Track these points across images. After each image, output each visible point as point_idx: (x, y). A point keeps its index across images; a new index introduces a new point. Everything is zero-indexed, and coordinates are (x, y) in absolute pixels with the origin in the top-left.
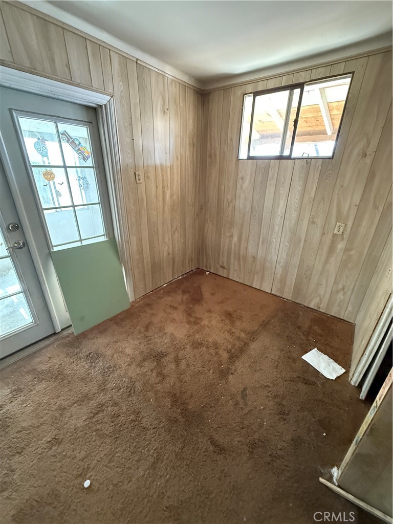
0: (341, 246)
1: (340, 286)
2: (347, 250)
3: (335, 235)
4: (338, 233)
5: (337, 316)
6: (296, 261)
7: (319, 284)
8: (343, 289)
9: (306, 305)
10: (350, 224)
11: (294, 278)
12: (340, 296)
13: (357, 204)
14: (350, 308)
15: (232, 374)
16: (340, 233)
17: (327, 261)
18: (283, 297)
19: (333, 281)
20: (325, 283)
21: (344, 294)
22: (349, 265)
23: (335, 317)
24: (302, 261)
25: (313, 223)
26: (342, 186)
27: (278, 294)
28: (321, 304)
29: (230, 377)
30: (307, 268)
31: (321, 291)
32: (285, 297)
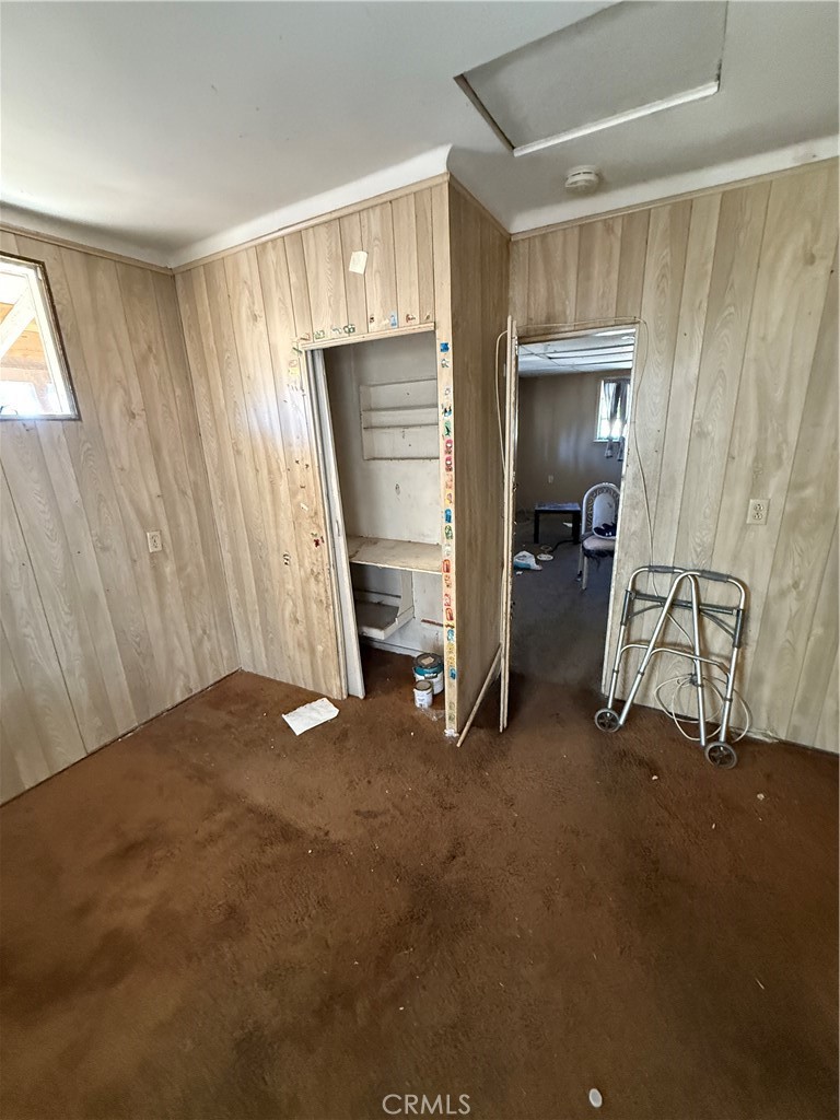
0: (169, 569)
1: (200, 632)
2: (180, 569)
3: (152, 556)
4: (156, 550)
5: (219, 679)
6: (109, 640)
7: (170, 653)
8: (205, 632)
9: (169, 706)
10: (165, 529)
11: (123, 677)
12: (207, 646)
13: (159, 493)
14: (225, 653)
15: (327, 834)
16: (160, 548)
17: (162, 606)
18: (121, 733)
19: (186, 632)
20: (178, 644)
21: (209, 638)
22: (195, 592)
23: (219, 681)
24: (120, 633)
25: (105, 549)
26: (122, 469)
27: (107, 740)
28: (189, 682)
29: (333, 837)
30: (138, 639)
31: (180, 661)
32: (124, 732)
